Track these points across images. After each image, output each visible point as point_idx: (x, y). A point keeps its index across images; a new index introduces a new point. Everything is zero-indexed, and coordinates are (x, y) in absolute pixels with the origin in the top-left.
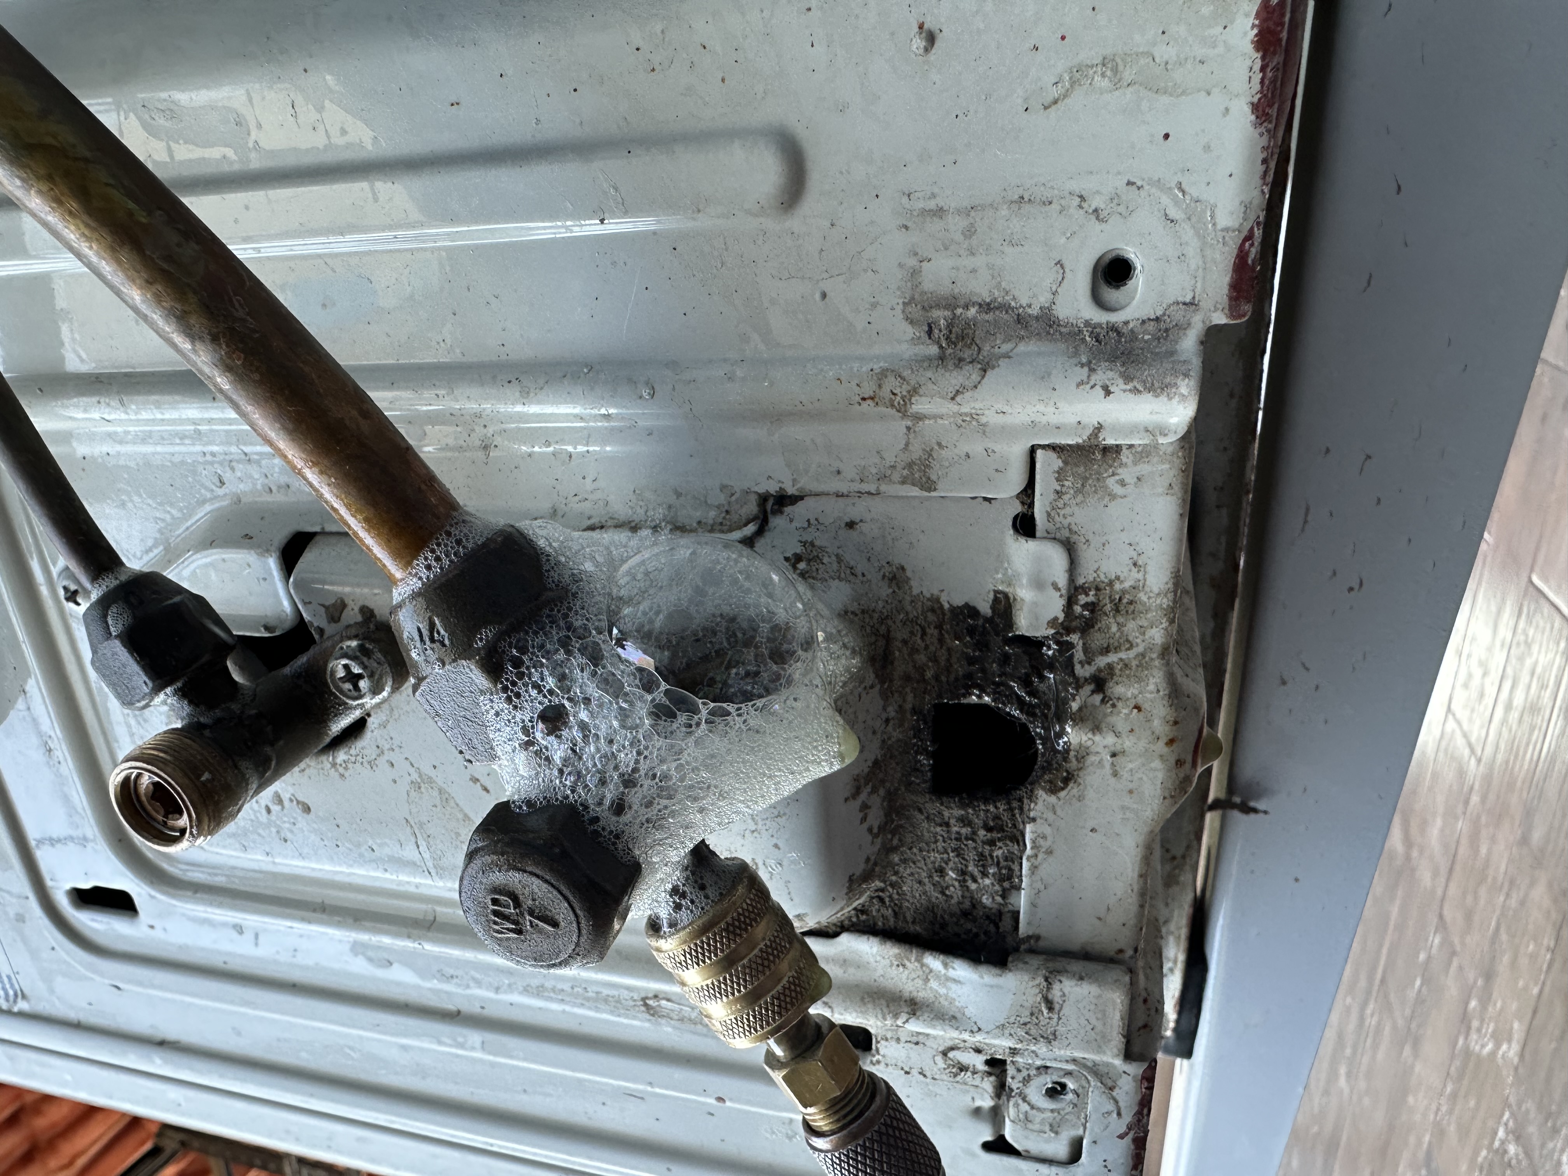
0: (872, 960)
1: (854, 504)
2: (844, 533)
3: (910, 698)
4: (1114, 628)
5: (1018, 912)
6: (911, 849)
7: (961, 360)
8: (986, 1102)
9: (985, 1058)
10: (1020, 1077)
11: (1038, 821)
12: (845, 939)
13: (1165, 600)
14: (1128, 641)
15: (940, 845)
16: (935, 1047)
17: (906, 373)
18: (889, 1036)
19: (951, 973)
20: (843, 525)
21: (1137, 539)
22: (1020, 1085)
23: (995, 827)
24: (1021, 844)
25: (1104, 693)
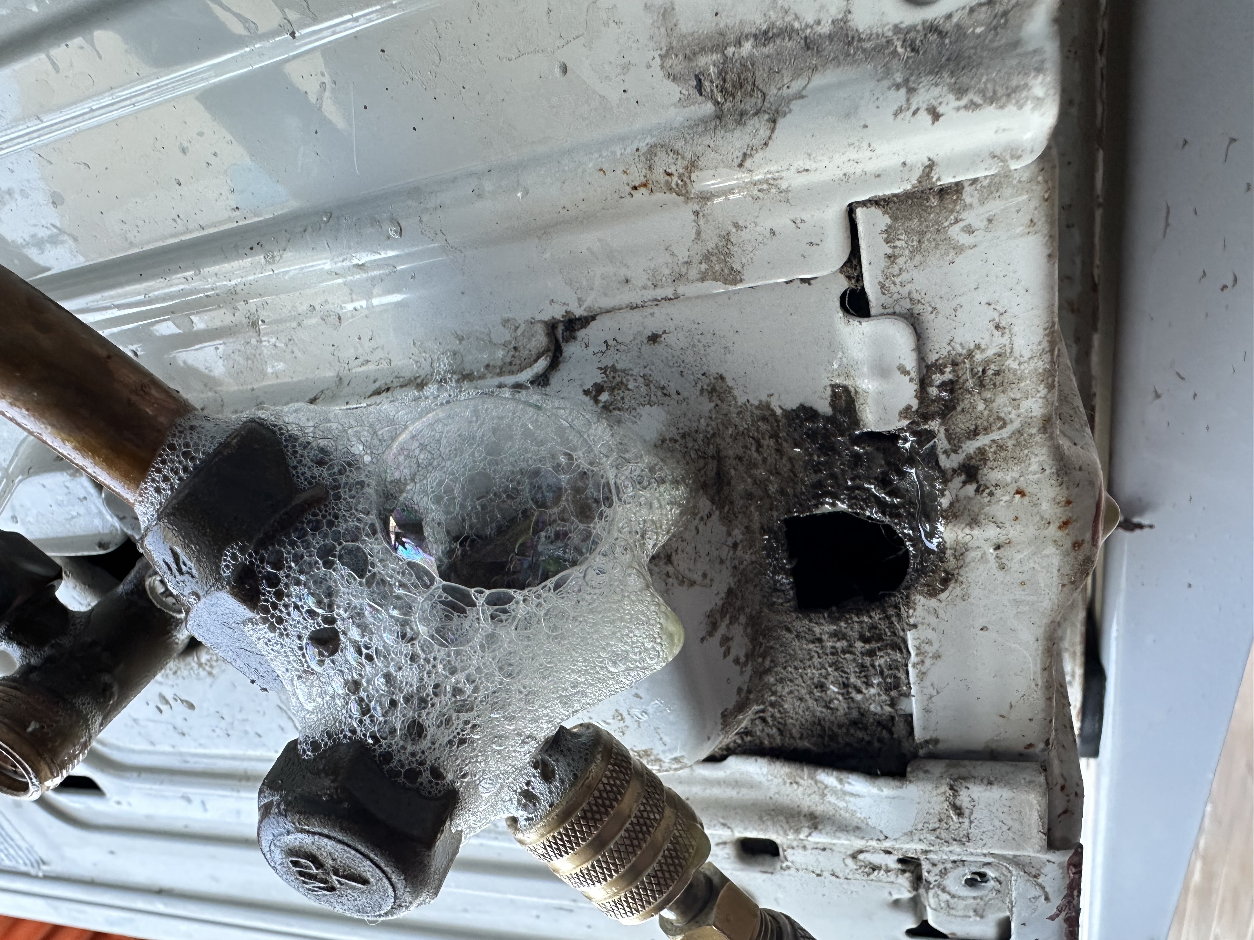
0: (763, 780)
1: (652, 314)
2: (648, 349)
3: (756, 516)
4: (981, 406)
5: (911, 717)
6: (785, 668)
7: (742, 114)
8: (906, 894)
9: (896, 858)
10: (936, 870)
11: (920, 626)
12: (733, 764)
13: (1040, 363)
14: (999, 418)
15: (816, 660)
16: (843, 852)
18: (794, 845)
19: (847, 788)
20: (645, 341)
21: (996, 296)
22: (938, 878)
23: (873, 637)
24: (904, 651)
25: (977, 482)
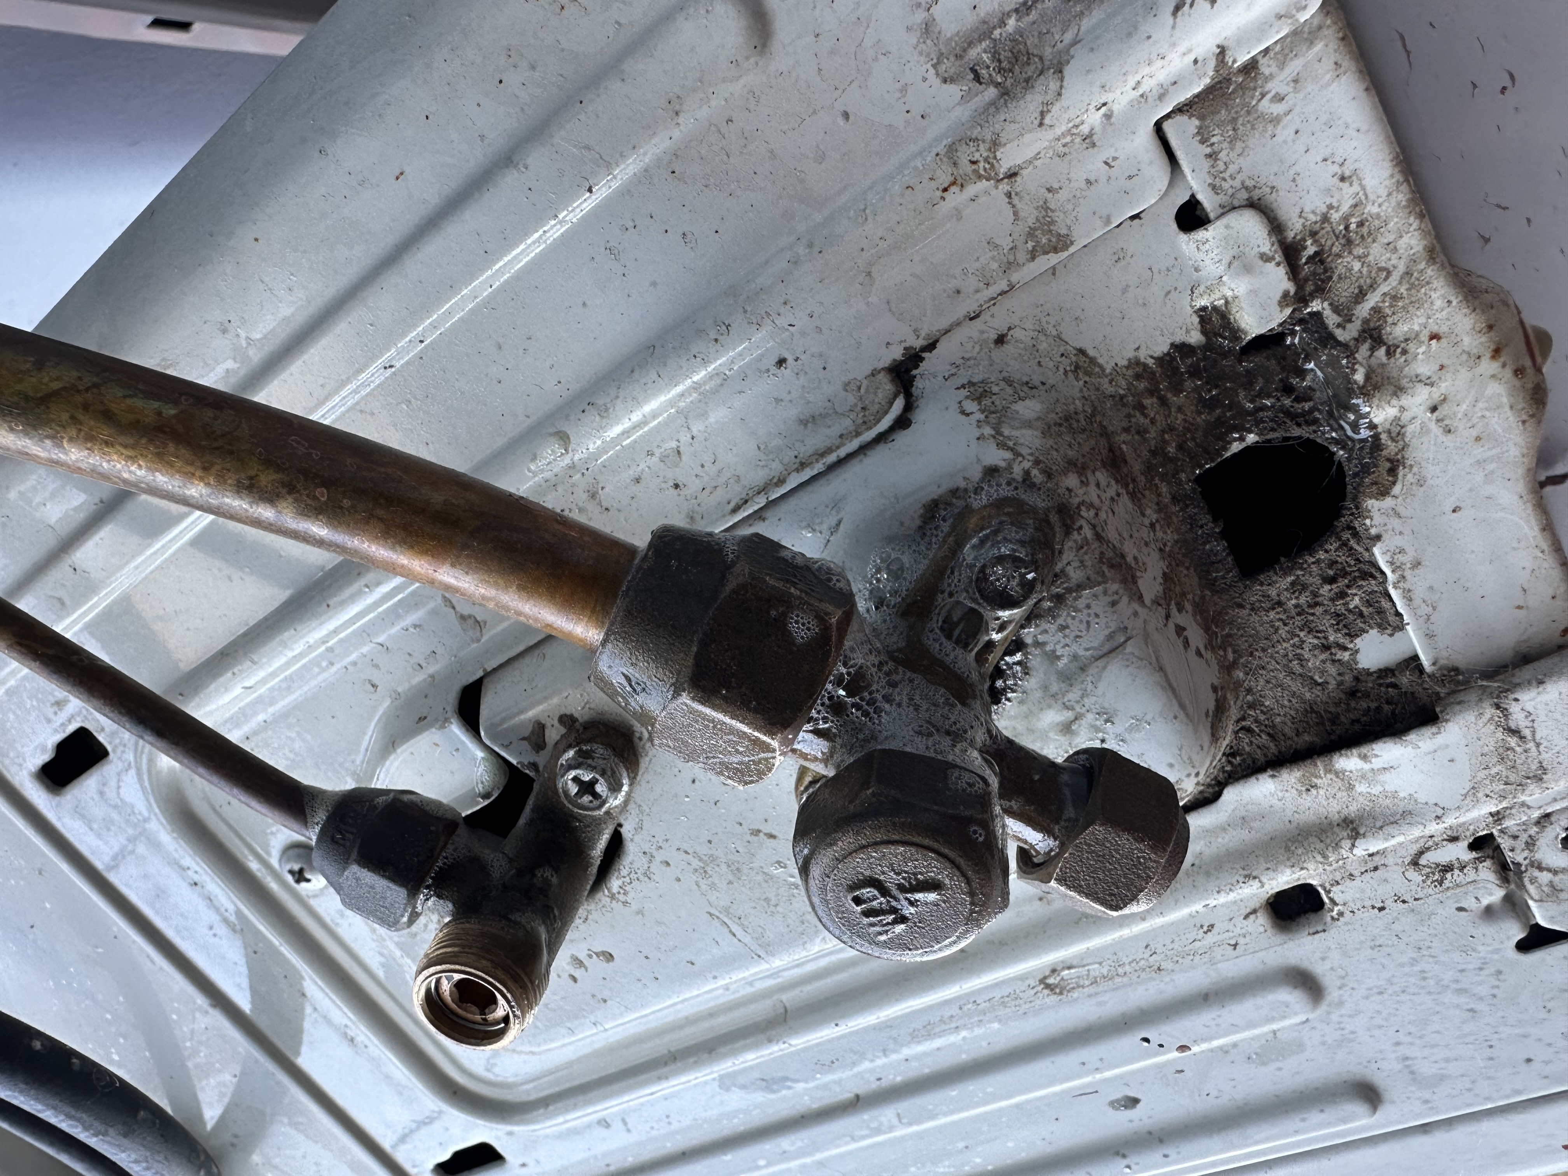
0: (1274, 801)
1: (992, 316)
2: (998, 354)
4: (1357, 266)
5: (1415, 658)
7: (1027, 80)
8: (1495, 895)
9: (1465, 844)
10: (1520, 844)
11: (1385, 537)
12: (1231, 795)
13: (1400, 196)
14: (1381, 269)
16: (1400, 861)
17: (976, 133)
18: (1338, 878)
19: (1377, 763)
20: (992, 346)
21: (1329, 151)
22: (1526, 853)
23: (1336, 574)
24: (1378, 575)
25: (1385, 344)
